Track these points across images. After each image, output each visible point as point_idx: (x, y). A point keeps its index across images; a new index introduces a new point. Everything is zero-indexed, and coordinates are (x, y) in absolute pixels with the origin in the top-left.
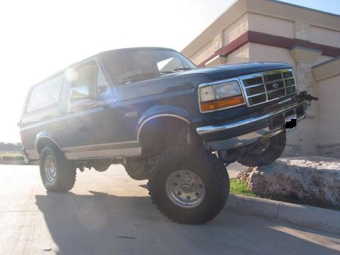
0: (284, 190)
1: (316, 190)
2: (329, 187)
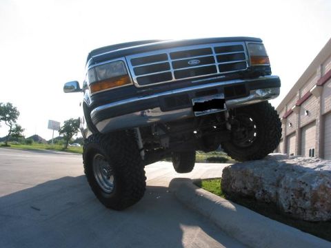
0: (245, 188)
1: (272, 191)
2: (285, 188)
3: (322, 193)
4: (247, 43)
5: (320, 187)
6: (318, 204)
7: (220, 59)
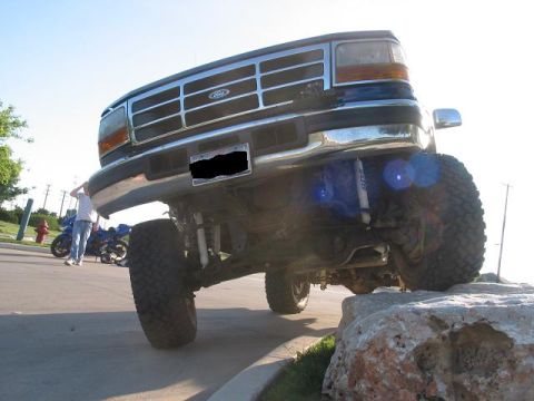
3: (374, 359)
4: (334, 44)
5: (371, 344)
6: (363, 386)
7: (266, 82)
